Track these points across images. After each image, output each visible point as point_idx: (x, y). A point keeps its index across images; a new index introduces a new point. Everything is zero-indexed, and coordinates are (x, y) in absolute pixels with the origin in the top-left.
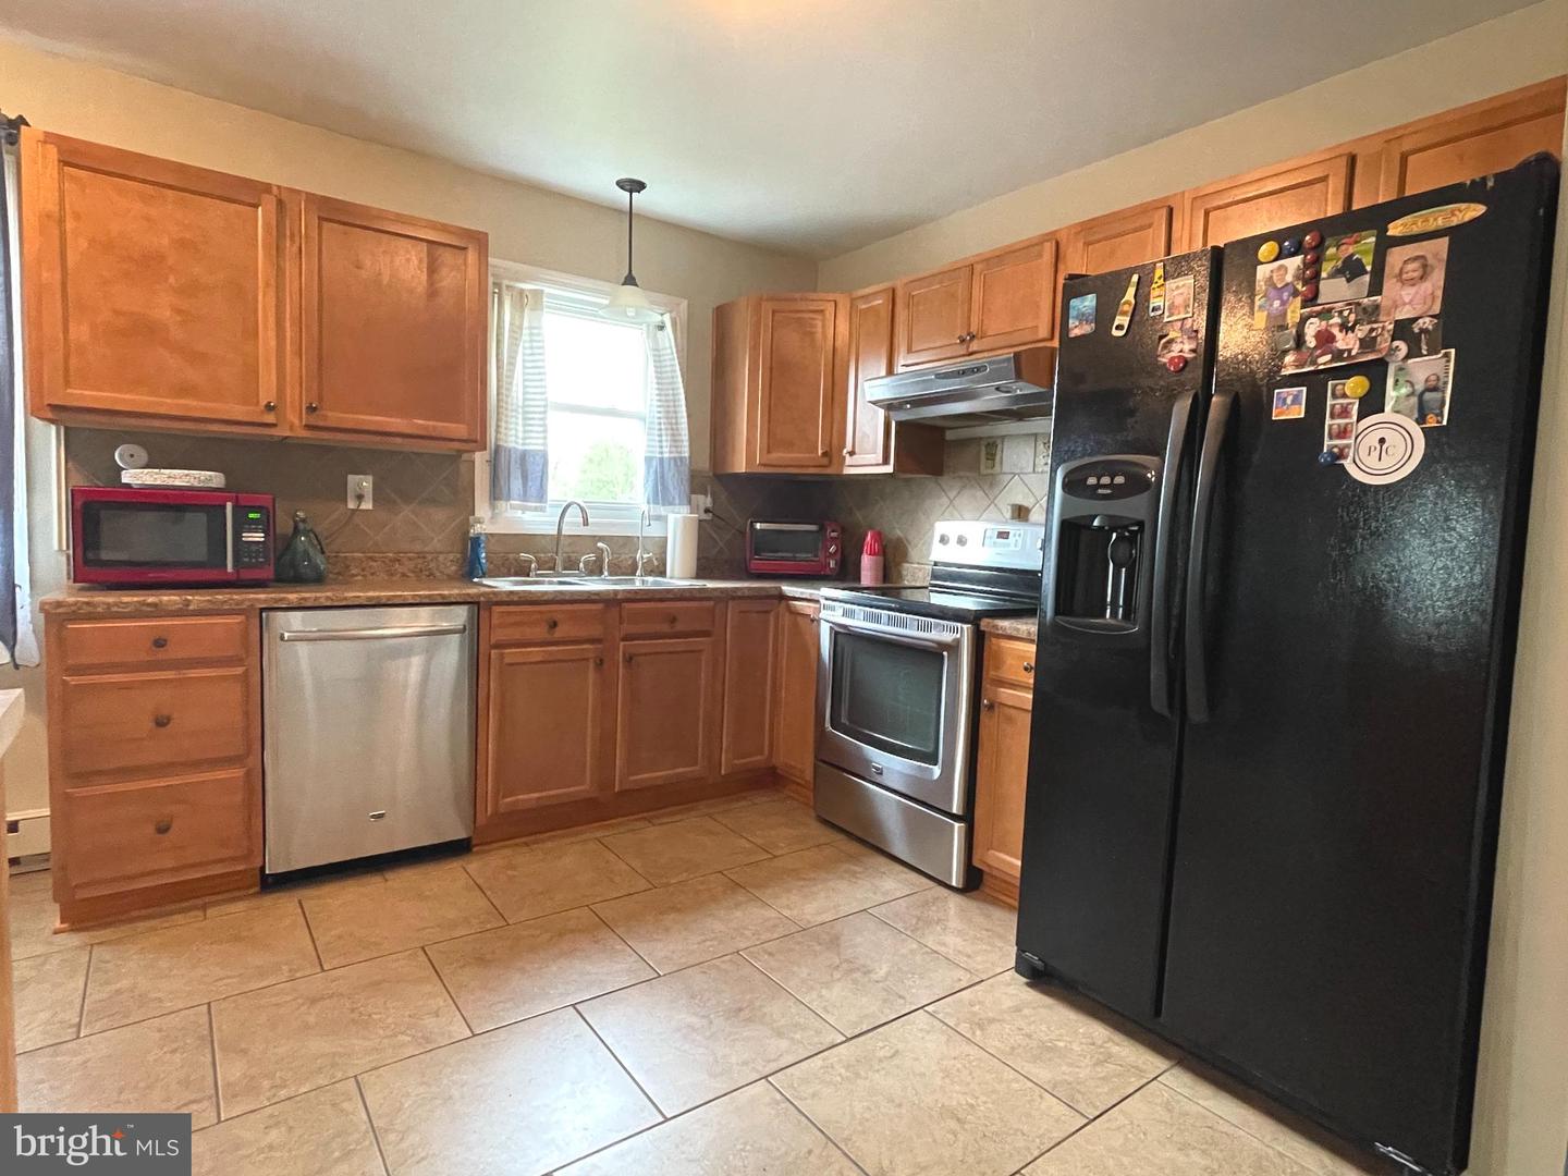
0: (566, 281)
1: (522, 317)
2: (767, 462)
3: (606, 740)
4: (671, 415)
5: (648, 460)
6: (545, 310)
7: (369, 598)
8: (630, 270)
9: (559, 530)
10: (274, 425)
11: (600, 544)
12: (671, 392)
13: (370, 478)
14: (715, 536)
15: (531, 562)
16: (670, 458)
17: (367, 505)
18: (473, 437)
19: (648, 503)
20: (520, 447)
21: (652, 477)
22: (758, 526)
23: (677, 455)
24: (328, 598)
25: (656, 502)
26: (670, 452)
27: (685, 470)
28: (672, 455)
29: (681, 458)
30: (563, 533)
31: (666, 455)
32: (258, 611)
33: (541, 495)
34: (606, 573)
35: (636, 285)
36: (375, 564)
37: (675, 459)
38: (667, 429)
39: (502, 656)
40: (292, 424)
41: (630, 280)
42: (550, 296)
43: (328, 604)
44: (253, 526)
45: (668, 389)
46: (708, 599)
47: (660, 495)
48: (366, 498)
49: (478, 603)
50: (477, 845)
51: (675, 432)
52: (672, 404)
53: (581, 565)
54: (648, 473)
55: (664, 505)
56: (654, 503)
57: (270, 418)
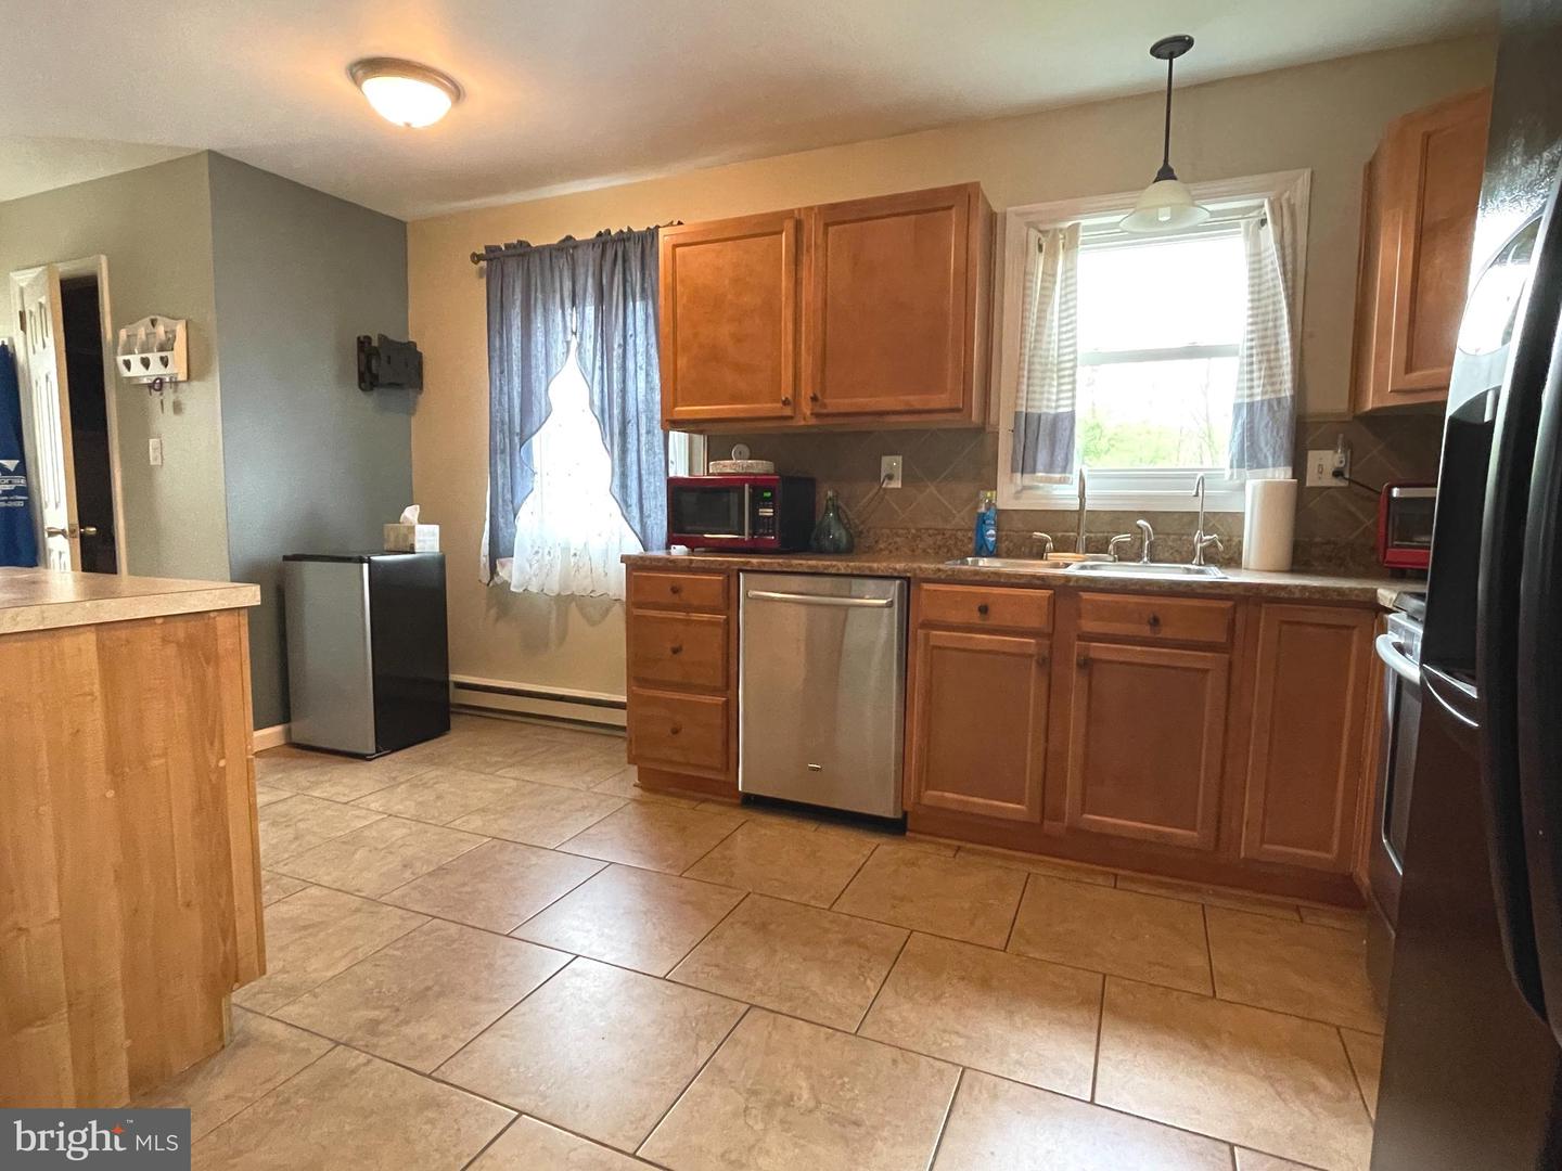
0: (1110, 203)
1: (1055, 263)
2: (1408, 387)
3: (1051, 760)
4: (1268, 341)
5: (1237, 408)
6: (1080, 247)
7: (809, 567)
8: (1166, 161)
9: (1082, 504)
10: (791, 418)
11: (1141, 522)
12: (1271, 308)
13: (900, 458)
14: (1353, 509)
15: (1046, 541)
16: (1262, 402)
17: (897, 484)
18: (954, 406)
19: (1231, 467)
20: (1052, 412)
21: (1239, 430)
22: (1395, 492)
23: (1273, 396)
24: (779, 564)
25: (1241, 465)
26: (1264, 393)
27: (1285, 415)
28: (1267, 397)
29: (1279, 401)
30: (1087, 508)
31: (1259, 398)
32: (735, 572)
33: (1066, 467)
34: (1145, 559)
35: (1175, 179)
36: (898, 539)
37: (1269, 401)
38: (1260, 362)
39: (927, 637)
40: (805, 415)
41: (1166, 174)
42: (1087, 229)
43: (778, 569)
44: (765, 503)
45: (1266, 306)
46: (1227, 598)
47: (1248, 456)
48: (895, 478)
49: (908, 580)
50: (912, 831)
51: (1273, 364)
52: (1271, 324)
53: (1111, 547)
54: (1236, 427)
55: (1251, 468)
56: (1238, 467)
57: (788, 411)
